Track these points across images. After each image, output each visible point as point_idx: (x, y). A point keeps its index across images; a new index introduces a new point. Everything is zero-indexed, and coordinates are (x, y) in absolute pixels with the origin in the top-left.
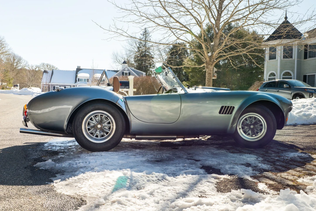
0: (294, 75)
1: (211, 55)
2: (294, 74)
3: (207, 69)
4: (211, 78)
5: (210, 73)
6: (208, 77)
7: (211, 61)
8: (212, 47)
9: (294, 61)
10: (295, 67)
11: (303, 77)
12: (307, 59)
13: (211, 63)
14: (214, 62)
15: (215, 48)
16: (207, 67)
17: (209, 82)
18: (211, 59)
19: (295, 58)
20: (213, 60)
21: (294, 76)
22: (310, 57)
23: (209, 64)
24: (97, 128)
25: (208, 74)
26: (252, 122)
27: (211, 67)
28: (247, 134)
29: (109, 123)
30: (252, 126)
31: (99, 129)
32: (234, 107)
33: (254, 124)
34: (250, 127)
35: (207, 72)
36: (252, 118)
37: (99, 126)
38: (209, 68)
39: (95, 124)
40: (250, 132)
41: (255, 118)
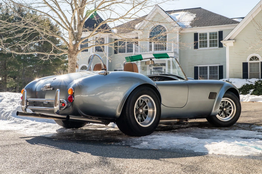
1: (75, 44)
3: (71, 58)
5: (74, 63)
6: (71, 68)
8: (75, 35)
13: (75, 52)
14: (78, 51)
15: (79, 37)
18: (75, 48)
20: (77, 49)
23: (73, 53)
24: (139, 113)
25: (72, 64)
26: (224, 106)
27: (75, 57)
28: (220, 116)
29: (147, 108)
30: (225, 109)
31: (141, 114)
32: (216, 93)
33: (226, 107)
34: (223, 110)
35: (71, 61)
36: (223, 102)
37: (141, 111)
38: (72, 57)
39: (137, 108)
40: (222, 114)
41: (226, 102)
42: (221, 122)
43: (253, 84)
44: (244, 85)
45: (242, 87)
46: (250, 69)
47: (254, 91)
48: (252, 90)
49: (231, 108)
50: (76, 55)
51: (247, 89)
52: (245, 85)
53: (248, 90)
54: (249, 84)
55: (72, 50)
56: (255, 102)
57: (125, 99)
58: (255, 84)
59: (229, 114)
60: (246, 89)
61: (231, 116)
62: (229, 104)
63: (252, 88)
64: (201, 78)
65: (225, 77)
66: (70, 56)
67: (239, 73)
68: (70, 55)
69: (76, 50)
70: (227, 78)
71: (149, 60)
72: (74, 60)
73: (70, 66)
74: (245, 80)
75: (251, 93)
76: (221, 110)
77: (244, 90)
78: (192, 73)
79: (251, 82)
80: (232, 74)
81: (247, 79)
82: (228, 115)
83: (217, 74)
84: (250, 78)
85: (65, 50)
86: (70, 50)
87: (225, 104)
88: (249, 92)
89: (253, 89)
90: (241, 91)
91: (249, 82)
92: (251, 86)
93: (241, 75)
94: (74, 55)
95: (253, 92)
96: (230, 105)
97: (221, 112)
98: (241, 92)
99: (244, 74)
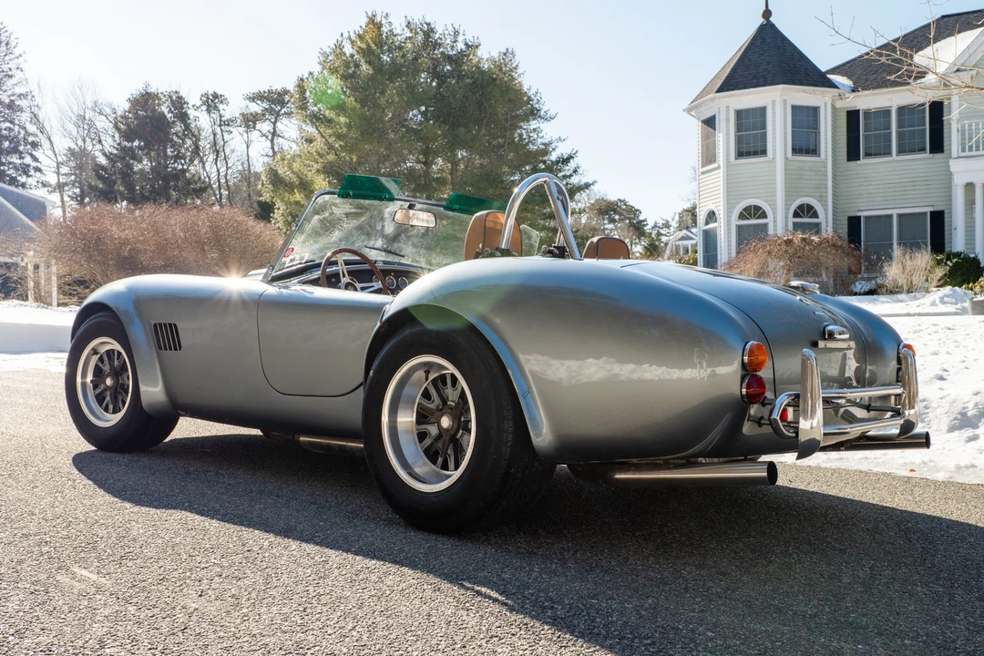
0: (826, 214)
2: (826, 210)
9: (826, 167)
10: (827, 188)
11: (846, 222)
12: (858, 162)
19: (826, 156)
21: (827, 218)
22: (868, 155)
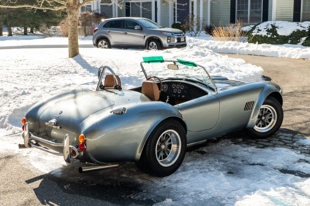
3: (71, 14)
4: (77, 27)
5: (75, 21)
6: (72, 27)
7: (76, 4)
13: (76, 7)
14: (80, 5)
16: (71, 13)
17: (75, 34)
18: (76, 1)
20: (79, 3)
23: (73, 9)
24: (161, 150)
25: (73, 22)
26: (262, 114)
27: (76, 13)
28: (258, 125)
29: (170, 141)
30: (263, 118)
31: (163, 150)
32: (254, 102)
33: (265, 115)
34: (261, 119)
35: (71, 19)
36: (262, 109)
37: (163, 147)
38: (73, 13)
39: (159, 145)
40: (260, 123)
41: (266, 109)
42: (258, 134)
43: (306, 30)
44: (294, 31)
45: (291, 34)
46: (304, 7)
47: (307, 39)
48: (304, 39)
49: (271, 116)
50: (77, 11)
51: (298, 37)
52: (296, 31)
53: (299, 39)
54: (301, 30)
55: (72, 4)
56: (306, 59)
57: (145, 141)
58: (308, 30)
59: (269, 122)
60: (296, 37)
61: (271, 126)
62: (269, 111)
63: (304, 35)
64: (238, 21)
65: (270, 19)
66: (69, 12)
67: (289, 13)
68: (70, 10)
69: (77, 4)
70: (272, 19)
71: (172, 63)
72: (75, 17)
73: (71, 25)
74: (295, 23)
75: (302, 42)
76: (259, 119)
77: (293, 39)
78: (228, 8)
79: (304, 27)
80: (280, 13)
81: (299, 23)
82: (268, 124)
83: (261, 9)
84: (303, 21)
85: (63, 2)
86: (70, 4)
87: (264, 112)
88: (300, 41)
89: (305, 37)
90: (290, 39)
91: (301, 26)
92: (303, 32)
93: (291, 15)
94: (74, 10)
95: (305, 40)
96: (271, 112)
97: (259, 121)
98: (290, 41)
99: (295, 14)
